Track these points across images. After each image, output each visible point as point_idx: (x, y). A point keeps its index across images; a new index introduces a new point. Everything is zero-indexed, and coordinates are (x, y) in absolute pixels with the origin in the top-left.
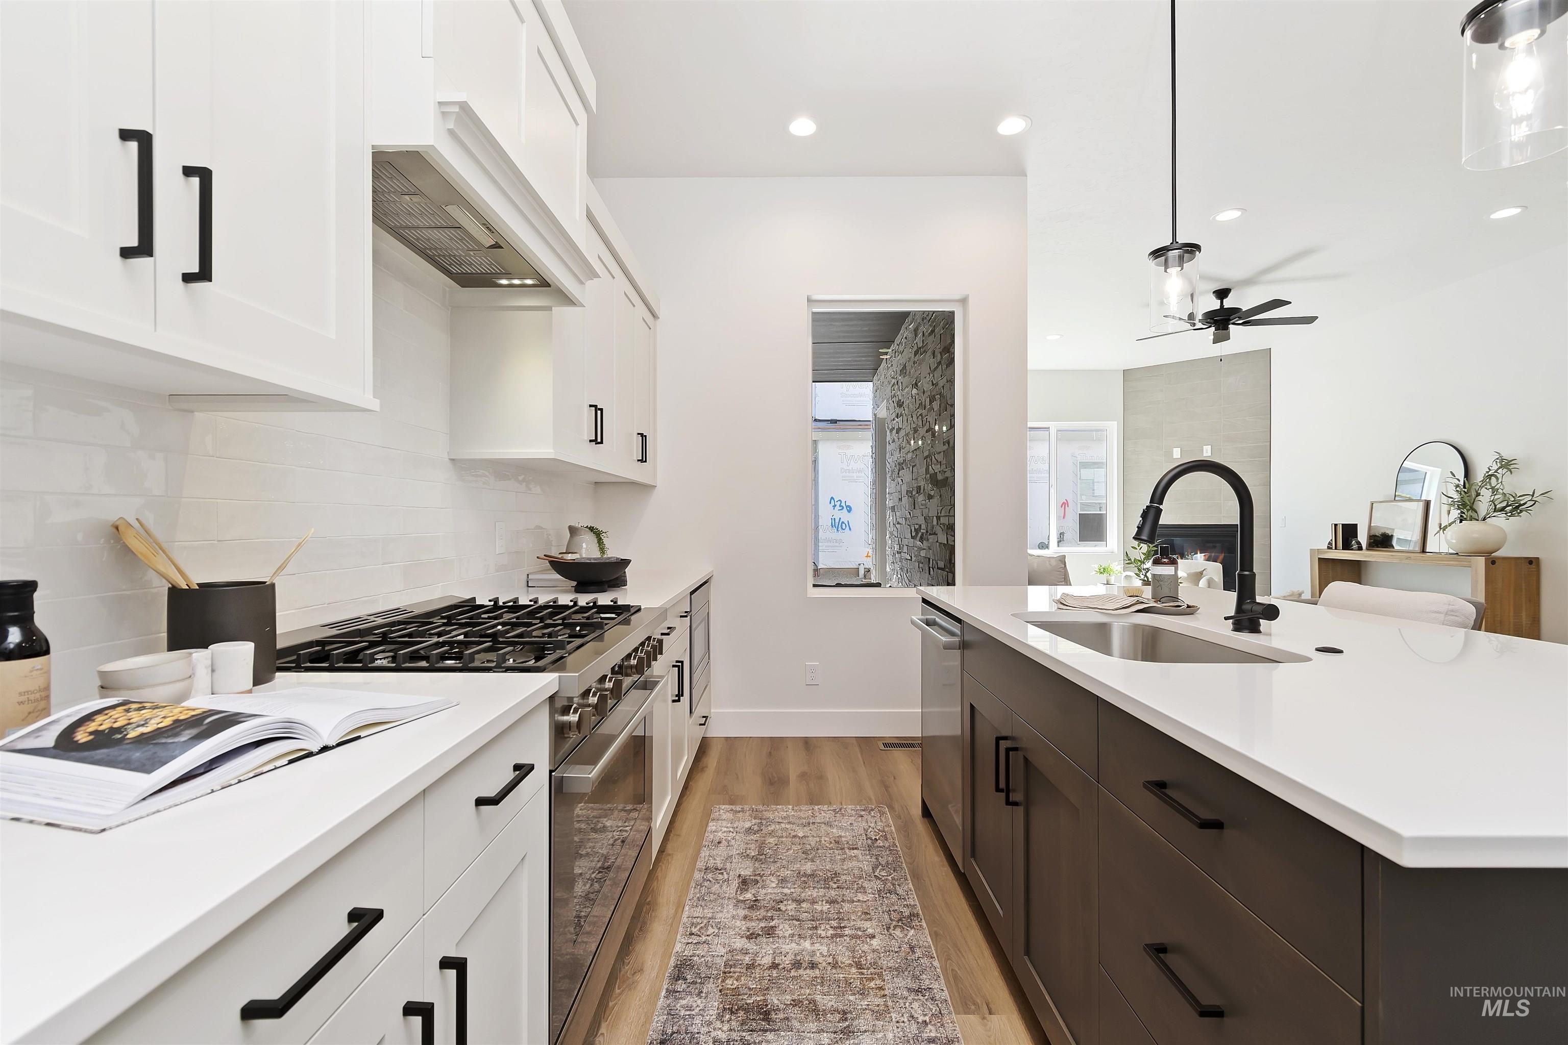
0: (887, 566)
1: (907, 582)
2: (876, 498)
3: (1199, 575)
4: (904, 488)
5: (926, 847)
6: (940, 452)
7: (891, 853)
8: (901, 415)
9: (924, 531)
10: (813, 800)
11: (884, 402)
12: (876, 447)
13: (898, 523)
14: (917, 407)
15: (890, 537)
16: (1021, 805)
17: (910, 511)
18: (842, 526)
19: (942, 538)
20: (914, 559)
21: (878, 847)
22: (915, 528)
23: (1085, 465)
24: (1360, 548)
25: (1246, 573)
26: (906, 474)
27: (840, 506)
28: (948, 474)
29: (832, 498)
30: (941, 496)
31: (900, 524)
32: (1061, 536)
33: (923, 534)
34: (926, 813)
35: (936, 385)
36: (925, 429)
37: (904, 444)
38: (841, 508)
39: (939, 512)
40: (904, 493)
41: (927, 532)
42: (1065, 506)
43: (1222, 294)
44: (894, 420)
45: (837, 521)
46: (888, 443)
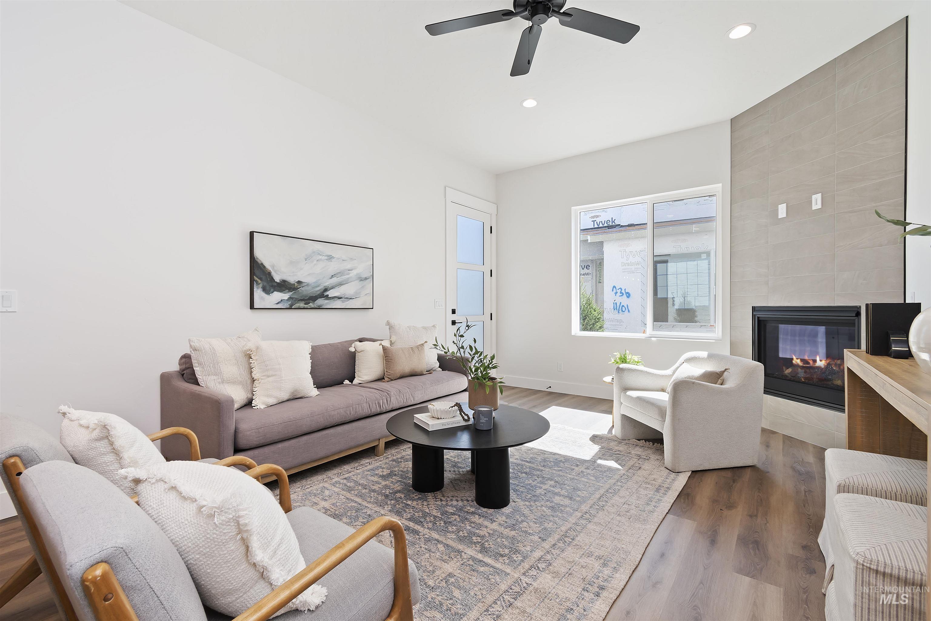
18: (622, 309)
27: (621, 293)
29: (614, 287)
45: (618, 305)
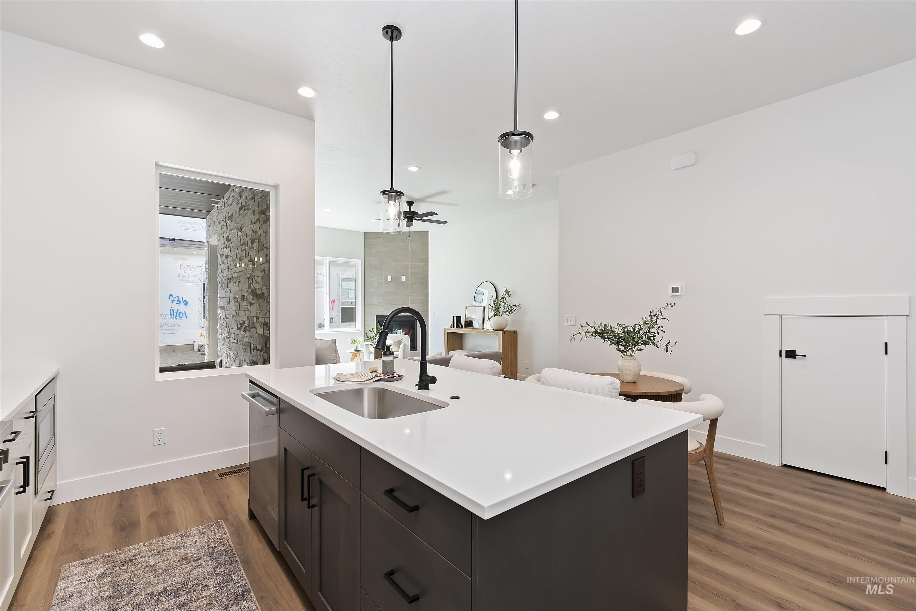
0: (218, 346)
1: (234, 358)
2: (209, 299)
3: (400, 342)
4: (232, 296)
5: (252, 540)
6: (259, 276)
7: (227, 553)
8: (230, 247)
9: (247, 325)
10: (162, 532)
11: (215, 235)
12: (209, 264)
13: (227, 318)
14: (242, 244)
15: (220, 327)
16: (316, 506)
17: (236, 311)
18: (179, 315)
19: (260, 331)
20: (239, 343)
21: (217, 552)
22: (240, 323)
23: (344, 280)
24: (462, 327)
25: (424, 361)
26: (234, 287)
27: (178, 301)
28: (264, 291)
29: (171, 295)
30: (259, 304)
31: (229, 319)
32: (331, 320)
33: (246, 327)
34: (252, 516)
35: (256, 233)
36: (248, 259)
37: (232, 266)
38: (179, 302)
39: (258, 314)
40: (232, 298)
41: (249, 326)
42: (333, 303)
43: (410, 204)
44: (223, 249)
45: (175, 311)
46: (219, 264)
